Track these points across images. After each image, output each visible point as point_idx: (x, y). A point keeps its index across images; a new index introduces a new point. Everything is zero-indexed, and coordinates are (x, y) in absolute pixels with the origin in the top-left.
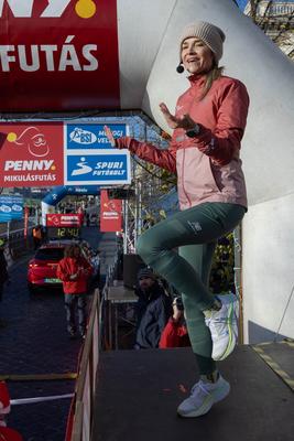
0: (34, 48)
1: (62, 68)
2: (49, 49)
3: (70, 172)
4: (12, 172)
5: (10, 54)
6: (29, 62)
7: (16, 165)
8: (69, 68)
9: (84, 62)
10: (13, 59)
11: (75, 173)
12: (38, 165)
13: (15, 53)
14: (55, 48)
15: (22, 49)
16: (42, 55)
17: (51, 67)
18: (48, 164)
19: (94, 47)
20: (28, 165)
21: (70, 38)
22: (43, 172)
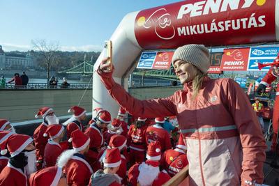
0: (238, 21)
1: (249, 27)
2: (244, 20)
3: (250, 65)
4: (227, 66)
5: (229, 24)
6: (236, 26)
7: (228, 63)
8: (252, 26)
9: (258, 23)
10: (230, 25)
11: (252, 66)
12: (237, 63)
13: (231, 23)
14: (246, 19)
15: (233, 21)
16: (241, 23)
17: (244, 27)
18: (241, 63)
19: (264, 17)
20: (233, 63)
21: (253, 14)
22: (239, 66)
